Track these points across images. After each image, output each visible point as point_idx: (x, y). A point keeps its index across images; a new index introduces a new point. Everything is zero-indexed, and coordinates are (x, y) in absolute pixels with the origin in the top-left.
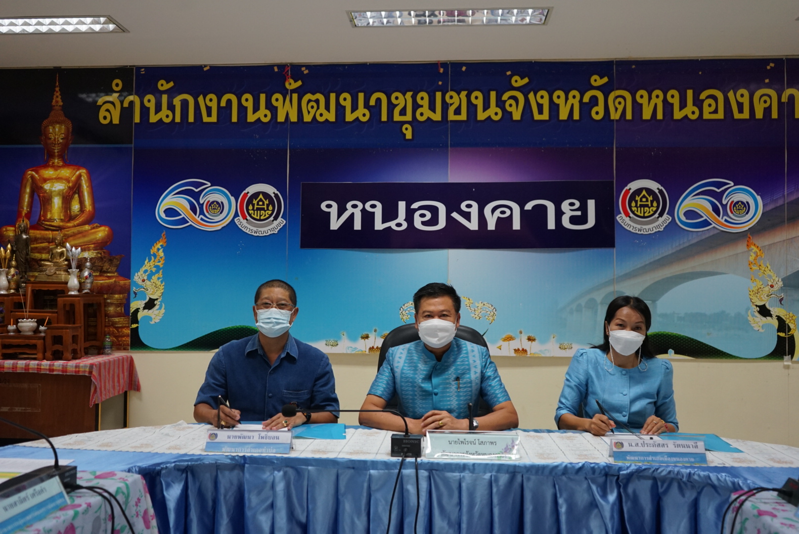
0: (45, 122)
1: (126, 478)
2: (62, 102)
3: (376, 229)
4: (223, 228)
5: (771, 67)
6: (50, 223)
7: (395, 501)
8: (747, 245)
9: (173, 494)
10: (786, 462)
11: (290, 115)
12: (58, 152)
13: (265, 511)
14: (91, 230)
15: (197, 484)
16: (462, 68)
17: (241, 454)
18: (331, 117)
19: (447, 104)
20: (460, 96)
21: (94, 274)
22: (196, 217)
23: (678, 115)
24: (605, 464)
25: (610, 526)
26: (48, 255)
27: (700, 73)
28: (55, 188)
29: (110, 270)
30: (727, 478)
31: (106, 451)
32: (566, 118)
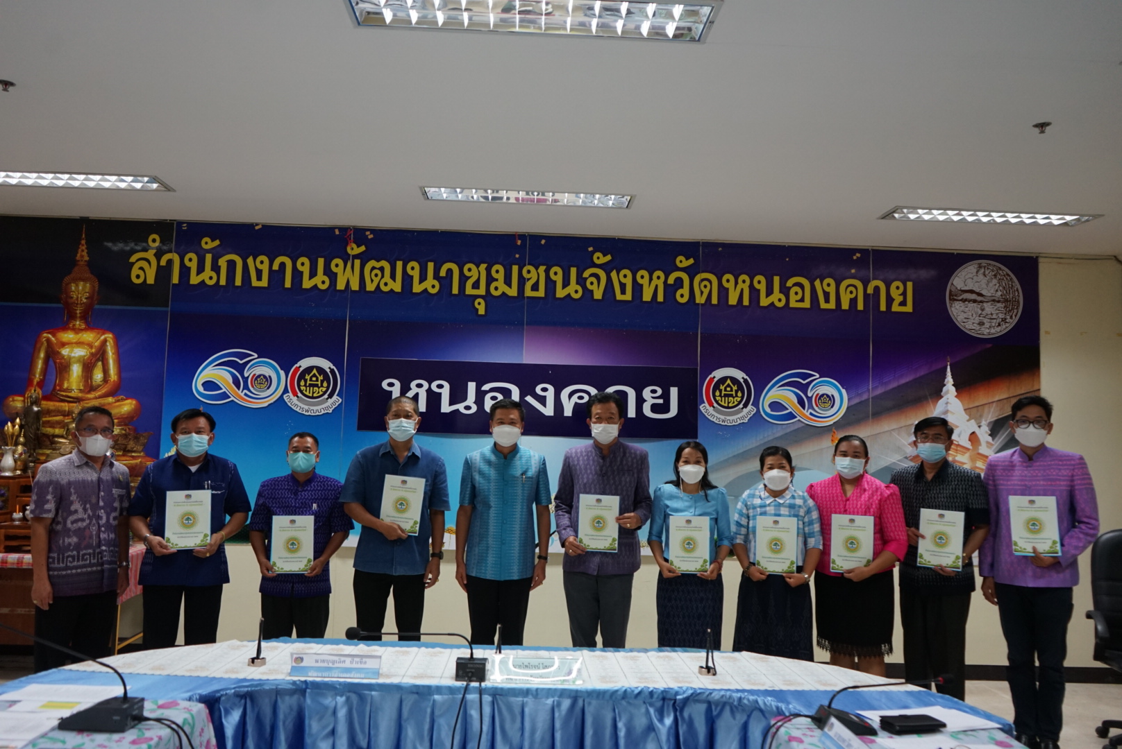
0: (67, 279)
1: (190, 708)
2: (88, 256)
3: (443, 411)
4: (269, 405)
5: (857, 257)
6: (67, 394)
7: (458, 725)
8: (832, 440)
9: (231, 722)
10: (830, 685)
11: (351, 283)
12: (80, 313)
13: (327, 736)
14: (115, 402)
15: (256, 710)
16: (541, 241)
17: (303, 679)
18: (397, 287)
19: (525, 278)
20: (539, 271)
21: (116, 453)
23: (764, 302)
24: (663, 689)
26: (62, 430)
27: (787, 259)
28: (75, 353)
29: (135, 449)
30: (773, 703)
31: (160, 675)
32: (649, 300)
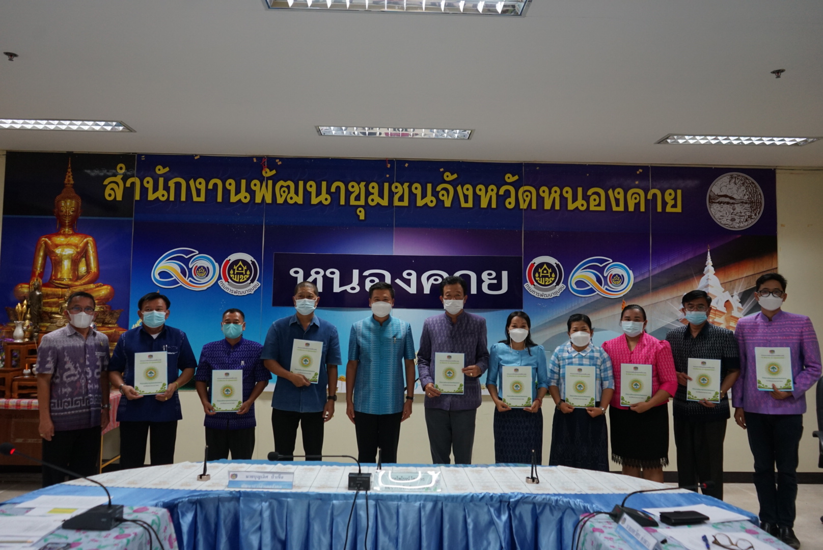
0: (58, 198)
1: (157, 512)
2: (73, 181)
3: (335, 291)
4: (208, 288)
5: (640, 172)
6: (60, 282)
7: (351, 522)
10: (623, 489)
11: (266, 198)
13: (255, 532)
14: (95, 288)
15: (204, 512)
16: (405, 164)
18: (300, 200)
19: (393, 192)
20: (404, 187)
21: (97, 325)
22: (186, 279)
23: (571, 207)
24: (500, 494)
25: (502, 537)
26: (58, 308)
27: (588, 175)
28: (65, 252)
29: (110, 322)
30: (581, 504)
31: (134, 488)
32: (485, 206)
